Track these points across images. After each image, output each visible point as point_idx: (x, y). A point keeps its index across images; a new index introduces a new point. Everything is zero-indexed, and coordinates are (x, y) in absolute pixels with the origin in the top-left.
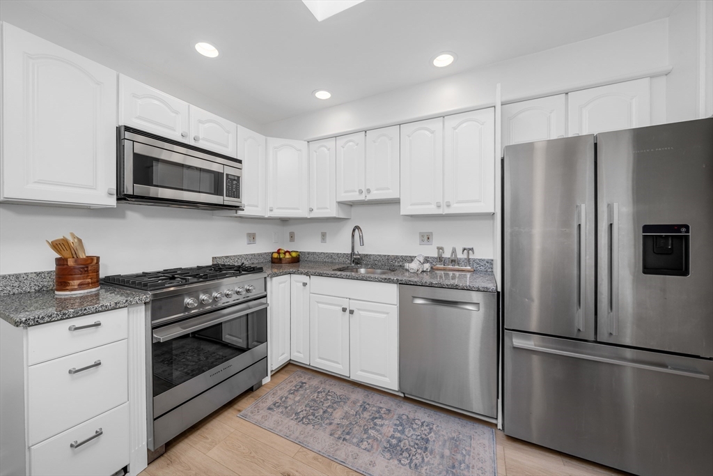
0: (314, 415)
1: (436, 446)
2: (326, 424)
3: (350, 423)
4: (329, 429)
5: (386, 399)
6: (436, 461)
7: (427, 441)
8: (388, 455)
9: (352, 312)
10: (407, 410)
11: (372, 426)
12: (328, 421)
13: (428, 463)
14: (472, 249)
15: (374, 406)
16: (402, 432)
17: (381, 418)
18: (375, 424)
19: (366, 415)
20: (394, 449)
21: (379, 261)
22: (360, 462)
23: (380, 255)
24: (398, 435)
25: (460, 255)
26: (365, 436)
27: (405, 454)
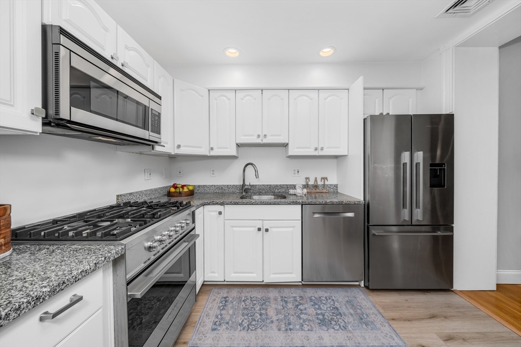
0: (255, 320)
1: (343, 310)
2: (269, 323)
3: (285, 316)
4: (274, 326)
5: (293, 290)
6: (351, 319)
7: (337, 309)
8: (324, 328)
9: (267, 230)
10: (310, 292)
11: (300, 312)
12: (268, 321)
13: (349, 323)
14: (326, 178)
15: (290, 298)
16: (320, 308)
17: (301, 304)
18: (301, 310)
19: (290, 305)
20: (324, 323)
21: (263, 189)
22: (313, 340)
23: (264, 185)
24: (319, 312)
25: (320, 183)
26: (301, 321)
27: (333, 323)
